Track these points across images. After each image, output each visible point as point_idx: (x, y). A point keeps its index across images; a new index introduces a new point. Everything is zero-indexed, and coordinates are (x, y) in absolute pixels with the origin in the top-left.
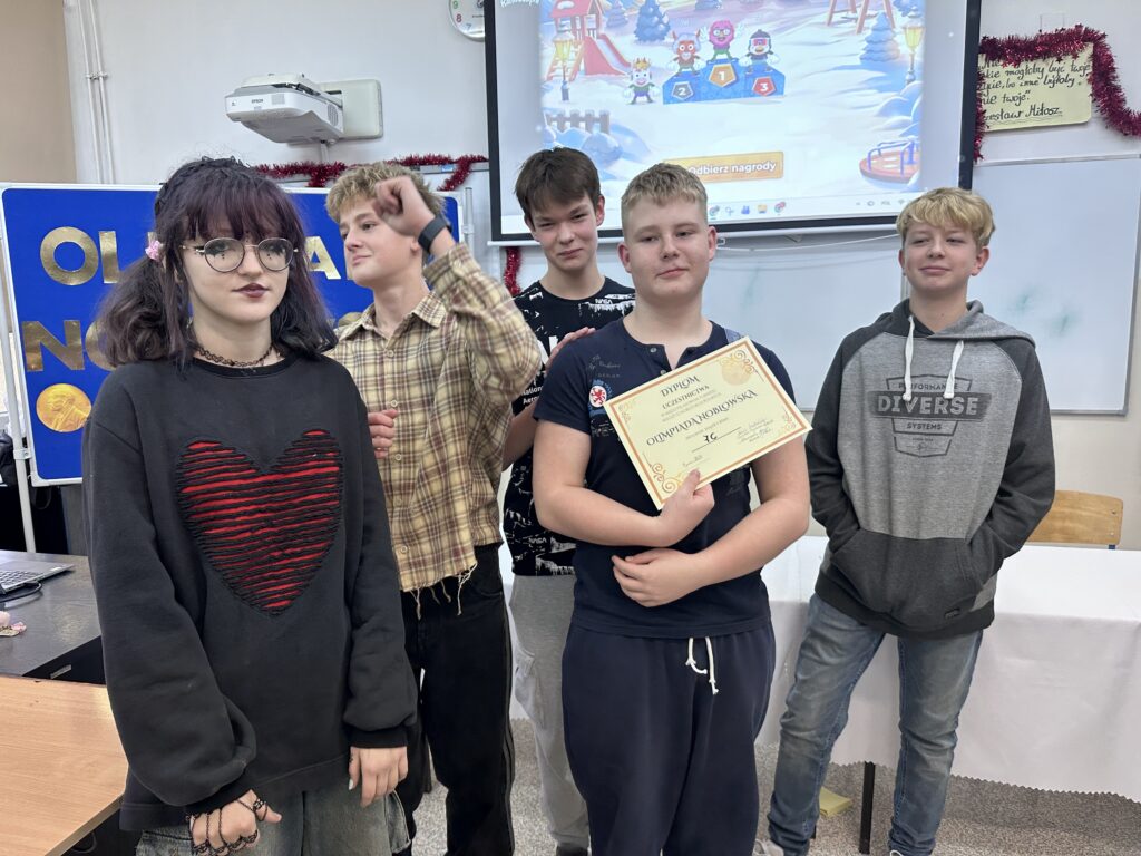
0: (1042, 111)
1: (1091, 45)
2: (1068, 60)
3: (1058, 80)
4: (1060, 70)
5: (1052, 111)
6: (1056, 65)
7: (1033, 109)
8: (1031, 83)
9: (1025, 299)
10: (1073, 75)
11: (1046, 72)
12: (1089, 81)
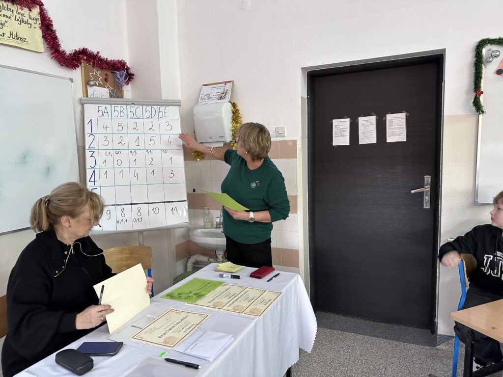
0: (17, 38)
1: (38, 7)
2: (26, 11)
3: (23, 21)
4: (22, 15)
5: (23, 40)
6: (20, 11)
7: (11, 34)
8: (7, 17)
9: (25, 157)
10: (30, 21)
11: (15, 13)
12: (41, 28)
